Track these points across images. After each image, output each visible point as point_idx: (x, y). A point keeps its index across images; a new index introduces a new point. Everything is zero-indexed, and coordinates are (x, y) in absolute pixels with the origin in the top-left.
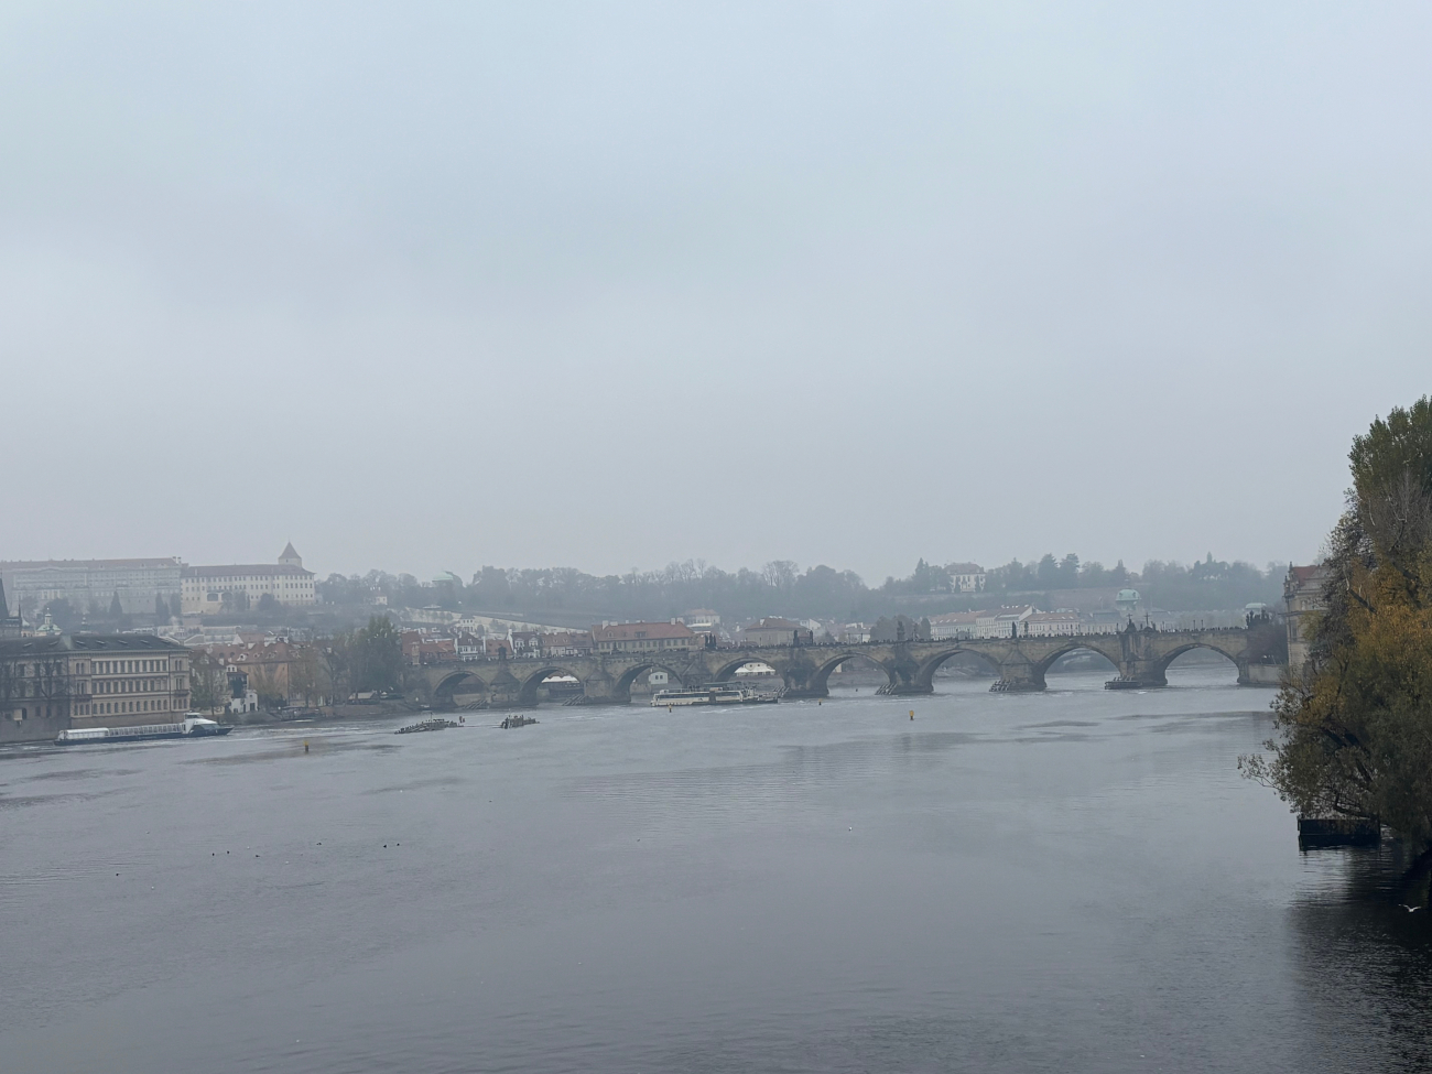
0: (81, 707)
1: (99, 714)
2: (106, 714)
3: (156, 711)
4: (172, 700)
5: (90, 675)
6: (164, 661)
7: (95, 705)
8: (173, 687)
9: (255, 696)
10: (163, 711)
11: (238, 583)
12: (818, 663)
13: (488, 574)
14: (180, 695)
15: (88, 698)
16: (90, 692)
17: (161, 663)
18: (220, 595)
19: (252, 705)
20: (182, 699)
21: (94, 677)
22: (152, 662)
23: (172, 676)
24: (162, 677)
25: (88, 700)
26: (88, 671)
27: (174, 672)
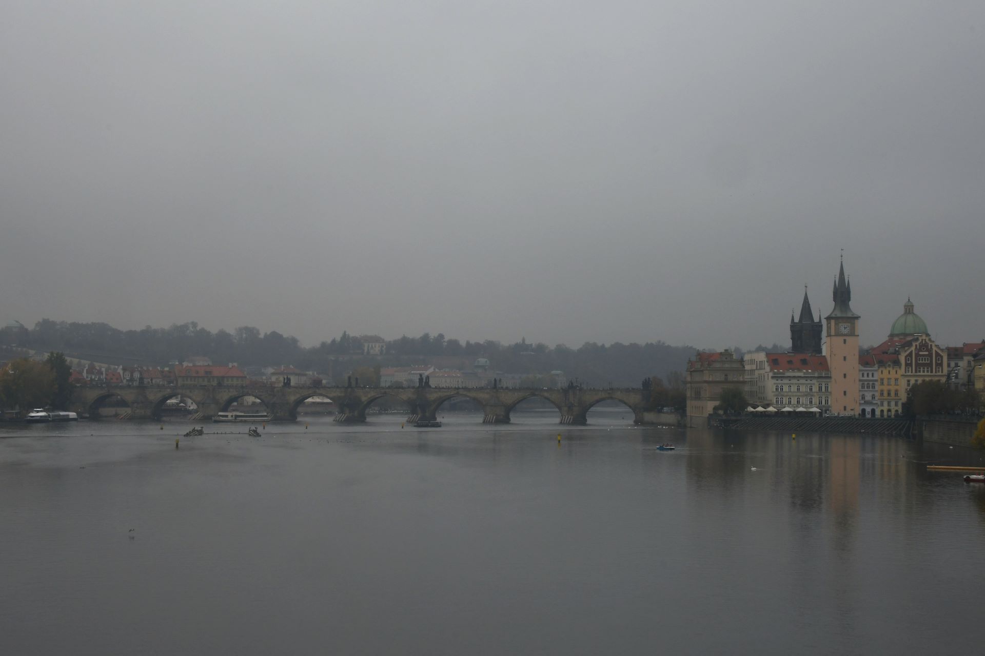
12: (364, 399)
13: (46, 325)
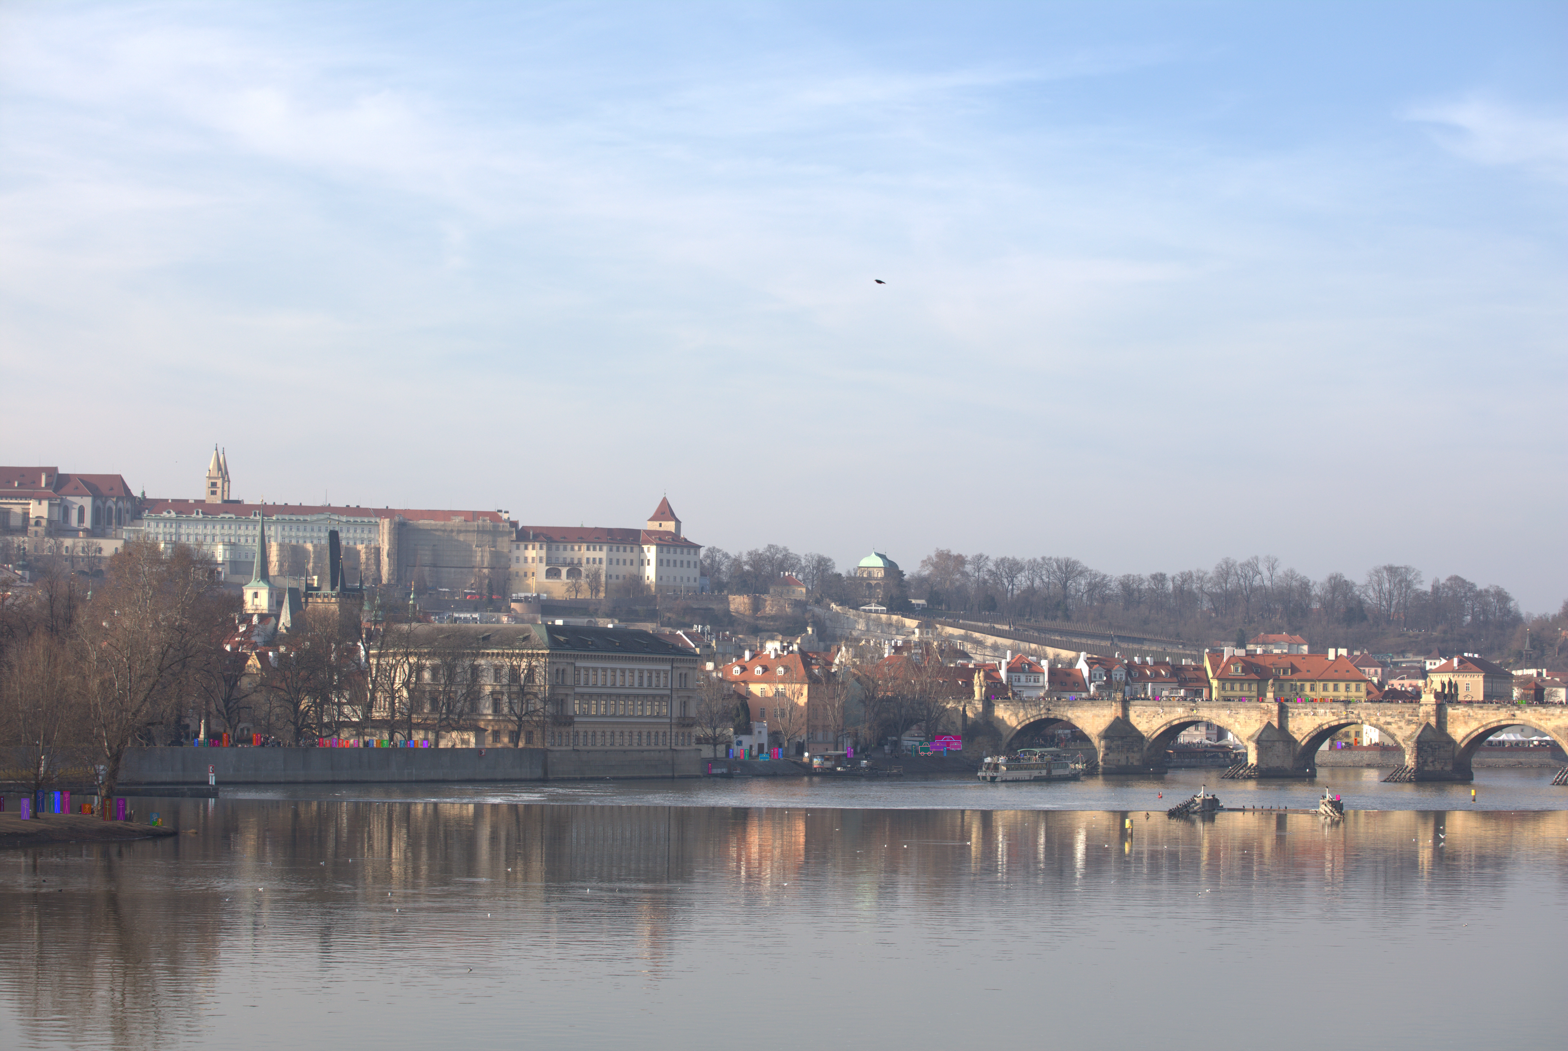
0: (561, 735)
1: (581, 747)
2: (590, 747)
3: (653, 747)
4: (674, 731)
5: (573, 687)
6: (666, 672)
7: (577, 732)
8: (676, 713)
9: (765, 733)
10: (661, 747)
11: (592, 554)
14: (684, 726)
15: (569, 721)
16: (571, 713)
17: (662, 675)
18: (564, 571)
19: (761, 747)
20: (686, 730)
21: (578, 690)
22: (650, 672)
23: (674, 696)
24: (662, 697)
25: (570, 725)
26: (569, 681)
27: (678, 690)
